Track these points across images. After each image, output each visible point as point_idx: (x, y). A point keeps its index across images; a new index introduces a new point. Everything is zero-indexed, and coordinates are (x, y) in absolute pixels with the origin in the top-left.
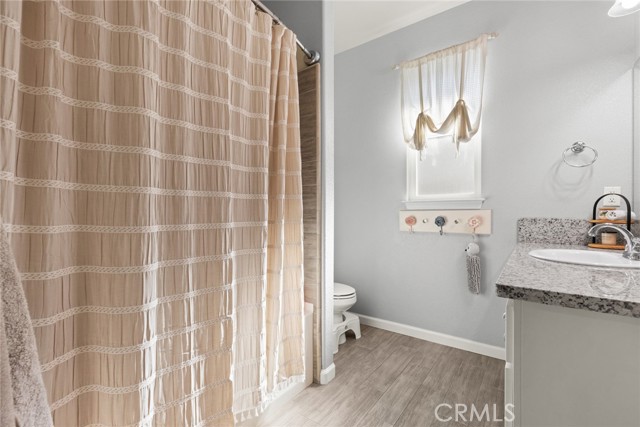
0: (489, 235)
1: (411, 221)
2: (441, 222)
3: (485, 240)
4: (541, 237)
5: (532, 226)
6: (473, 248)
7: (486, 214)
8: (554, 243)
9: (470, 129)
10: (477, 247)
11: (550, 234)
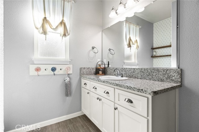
0: (71, 74)
1: (38, 70)
2: (54, 69)
3: (70, 76)
4: (86, 73)
5: (84, 70)
6: (68, 79)
7: (71, 66)
8: (89, 75)
9: (67, 33)
10: (69, 79)
11: (88, 72)
